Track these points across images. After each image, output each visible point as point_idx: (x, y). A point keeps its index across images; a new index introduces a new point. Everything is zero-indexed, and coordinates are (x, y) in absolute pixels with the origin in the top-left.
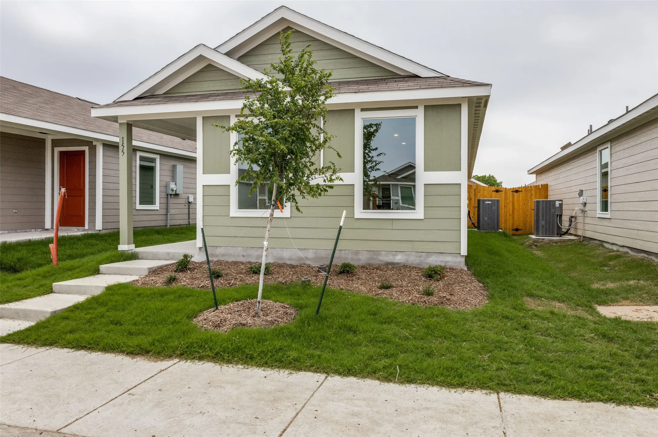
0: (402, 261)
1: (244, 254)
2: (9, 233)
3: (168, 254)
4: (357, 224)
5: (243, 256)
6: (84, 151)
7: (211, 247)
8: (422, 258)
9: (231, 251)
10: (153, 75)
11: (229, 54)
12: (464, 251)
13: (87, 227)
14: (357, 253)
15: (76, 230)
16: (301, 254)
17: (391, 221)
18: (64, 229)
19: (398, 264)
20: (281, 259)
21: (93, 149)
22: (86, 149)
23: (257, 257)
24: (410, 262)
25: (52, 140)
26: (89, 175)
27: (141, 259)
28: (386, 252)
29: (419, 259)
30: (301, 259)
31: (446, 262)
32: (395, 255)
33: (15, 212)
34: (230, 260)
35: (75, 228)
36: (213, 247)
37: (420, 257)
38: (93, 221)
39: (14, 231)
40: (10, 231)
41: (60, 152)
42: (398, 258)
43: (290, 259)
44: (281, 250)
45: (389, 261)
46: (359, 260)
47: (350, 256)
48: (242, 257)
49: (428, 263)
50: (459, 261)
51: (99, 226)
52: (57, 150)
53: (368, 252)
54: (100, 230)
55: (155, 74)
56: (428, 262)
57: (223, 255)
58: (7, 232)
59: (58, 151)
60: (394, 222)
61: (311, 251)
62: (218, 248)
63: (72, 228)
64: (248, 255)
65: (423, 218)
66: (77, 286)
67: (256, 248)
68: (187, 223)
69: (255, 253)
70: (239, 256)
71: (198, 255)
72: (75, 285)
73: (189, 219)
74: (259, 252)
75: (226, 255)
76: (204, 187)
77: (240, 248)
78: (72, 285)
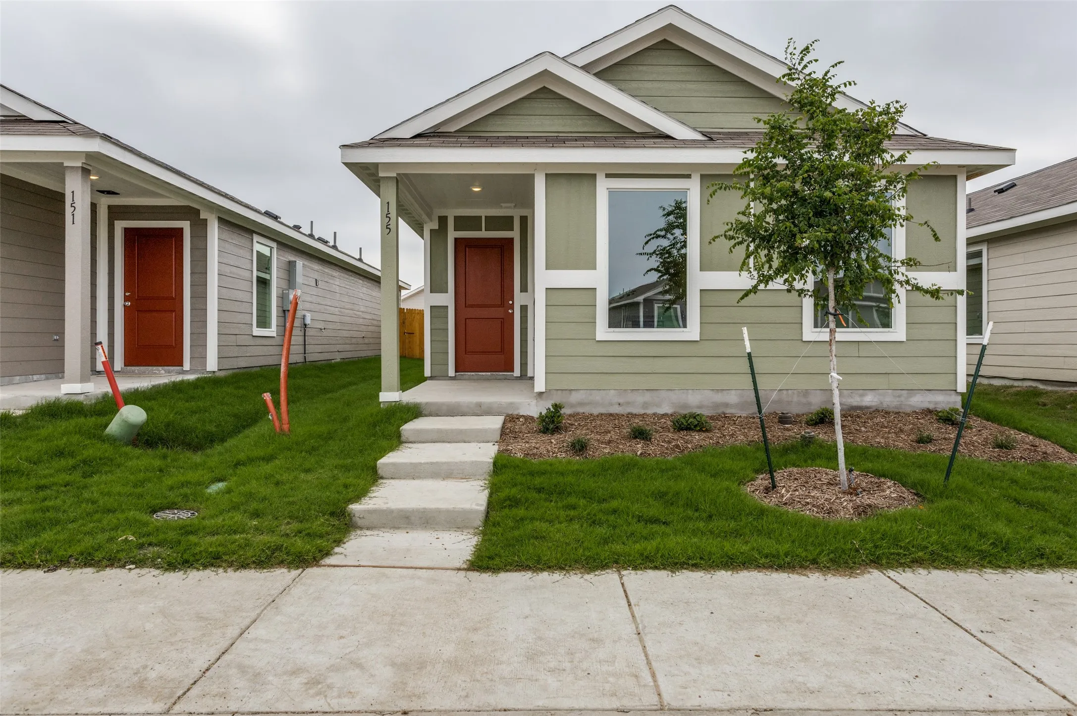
0: (874, 404)
1: (621, 401)
2: (47, 379)
3: (479, 405)
4: (806, 350)
5: (619, 404)
6: (181, 230)
7: (559, 392)
8: (902, 399)
9: (597, 397)
10: (454, 97)
11: (586, 68)
12: (962, 387)
13: (187, 366)
14: (806, 393)
15: (163, 372)
16: (719, 398)
17: (857, 345)
18: (136, 371)
19: (867, 408)
20: (685, 406)
21: (200, 227)
22: (186, 225)
23: (643, 406)
24: (885, 405)
25: (109, 207)
26: (192, 273)
27: (426, 416)
28: (851, 391)
29: (898, 399)
30: (717, 405)
31: (936, 403)
32: (862, 396)
33: (55, 340)
34: (596, 411)
35: (160, 368)
36: (564, 392)
37: (899, 396)
38: (200, 356)
39: (54, 376)
40: (49, 376)
41: (125, 229)
42: (868, 400)
43: (700, 407)
44: (683, 393)
45: (855, 404)
46: (810, 404)
47: (795, 399)
48: (617, 406)
49: (910, 406)
50: (954, 400)
51: (212, 364)
52: (120, 226)
53: (822, 391)
54: (214, 372)
55: (458, 95)
56: (910, 403)
57: (581, 404)
58: (43, 376)
59: (122, 228)
60: (862, 346)
61: (733, 392)
62: (573, 393)
63: (155, 368)
64: (628, 403)
65: (905, 340)
66: (432, 463)
67: (640, 391)
68: (303, 360)
69: (640, 399)
70: (611, 404)
71: (537, 406)
72: (428, 463)
73: (305, 353)
74: (647, 397)
75: (589, 403)
76: (548, 291)
77: (612, 392)
78: (421, 463)
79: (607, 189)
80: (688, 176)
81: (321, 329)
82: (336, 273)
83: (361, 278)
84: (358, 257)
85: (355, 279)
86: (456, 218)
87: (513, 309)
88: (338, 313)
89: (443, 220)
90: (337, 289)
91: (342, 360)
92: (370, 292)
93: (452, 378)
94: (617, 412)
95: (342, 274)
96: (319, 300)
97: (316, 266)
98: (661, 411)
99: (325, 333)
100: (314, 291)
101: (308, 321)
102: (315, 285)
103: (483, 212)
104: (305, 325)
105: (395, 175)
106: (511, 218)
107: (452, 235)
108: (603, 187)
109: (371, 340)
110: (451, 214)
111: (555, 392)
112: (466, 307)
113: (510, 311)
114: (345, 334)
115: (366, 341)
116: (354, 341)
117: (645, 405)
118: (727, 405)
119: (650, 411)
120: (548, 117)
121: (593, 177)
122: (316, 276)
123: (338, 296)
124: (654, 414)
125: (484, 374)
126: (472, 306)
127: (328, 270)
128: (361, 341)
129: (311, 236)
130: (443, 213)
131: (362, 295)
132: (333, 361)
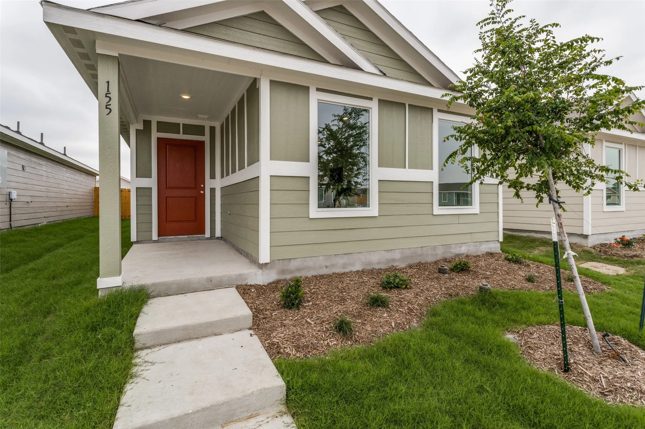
0: (465, 252)
1: (327, 264)
4: (436, 220)
5: (326, 267)
7: (282, 262)
9: (310, 263)
12: (501, 238)
14: (435, 248)
16: (389, 256)
17: (458, 216)
20: (370, 264)
24: (470, 252)
27: (155, 297)
28: (455, 245)
29: (475, 248)
30: (388, 261)
31: (491, 248)
32: (460, 247)
34: (309, 274)
36: (285, 261)
37: (476, 246)
42: (463, 250)
43: (379, 263)
44: (368, 254)
45: (457, 253)
46: (437, 255)
47: (430, 252)
50: (497, 247)
53: (443, 246)
56: (481, 250)
57: (298, 270)
60: (460, 217)
61: (397, 251)
62: (292, 261)
64: (333, 265)
65: (479, 213)
66: (204, 410)
67: (340, 255)
68: (8, 226)
69: (341, 261)
70: (321, 267)
71: (262, 275)
72: (198, 411)
73: (10, 221)
74: (345, 260)
75: (303, 269)
76: (272, 177)
77: (321, 257)
78: (187, 414)
79: (318, 100)
80: (371, 99)
81: (28, 202)
82: (43, 162)
83: (65, 167)
84: (63, 153)
85: (60, 168)
86: (159, 123)
87: (204, 190)
88: (45, 190)
89: (147, 124)
90: (44, 173)
91: (49, 223)
92: (73, 176)
93: (155, 242)
94: (325, 273)
95: (49, 163)
96: (26, 181)
97: (22, 155)
98: (355, 269)
99: (32, 205)
100: (22, 174)
101: (14, 196)
102: (21, 169)
103: (182, 121)
104: (11, 200)
105: (117, 55)
106: (203, 127)
107: (155, 135)
108: (315, 97)
109: (73, 208)
110: (155, 119)
111: (277, 261)
112: (166, 188)
113: (202, 192)
114: (51, 205)
115: (70, 208)
116: (59, 209)
117: (344, 266)
118: (394, 260)
119: (347, 270)
120: (266, 37)
121: (306, 89)
122: (23, 163)
123: (44, 178)
124: (351, 272)
125: (181, 237)
126: (170, 188)
127: (34, 159)
128: (66, 209)
129: (18, 132)
130: (147, 118)
131: (66, 178)
132: (40, 225)
